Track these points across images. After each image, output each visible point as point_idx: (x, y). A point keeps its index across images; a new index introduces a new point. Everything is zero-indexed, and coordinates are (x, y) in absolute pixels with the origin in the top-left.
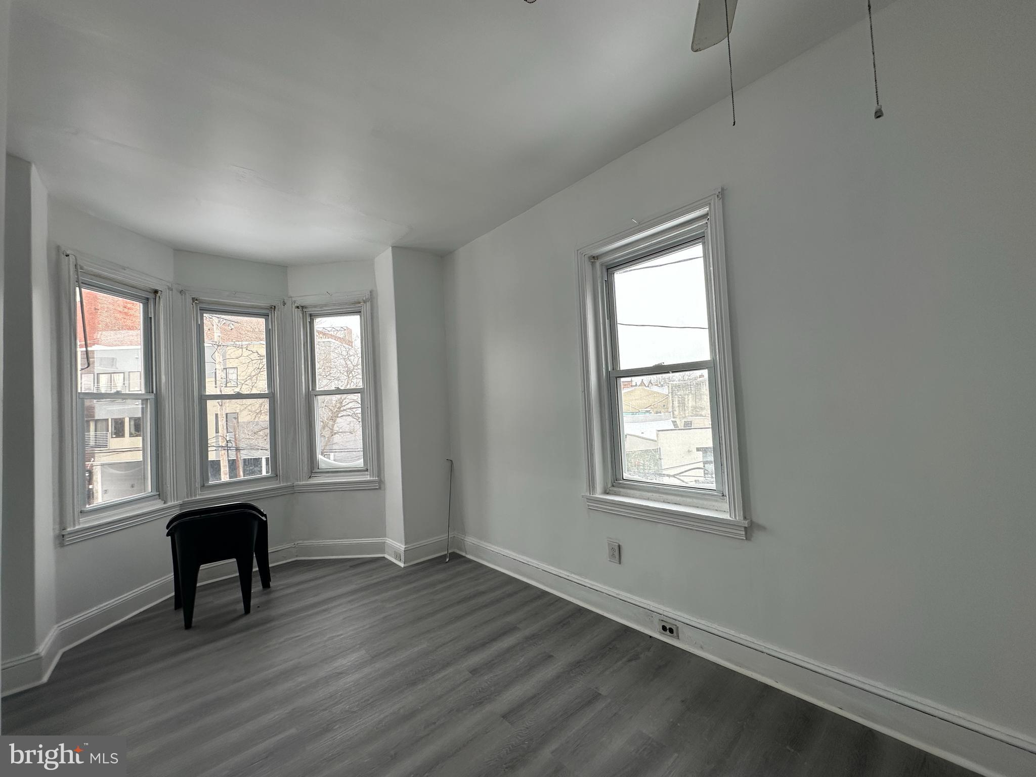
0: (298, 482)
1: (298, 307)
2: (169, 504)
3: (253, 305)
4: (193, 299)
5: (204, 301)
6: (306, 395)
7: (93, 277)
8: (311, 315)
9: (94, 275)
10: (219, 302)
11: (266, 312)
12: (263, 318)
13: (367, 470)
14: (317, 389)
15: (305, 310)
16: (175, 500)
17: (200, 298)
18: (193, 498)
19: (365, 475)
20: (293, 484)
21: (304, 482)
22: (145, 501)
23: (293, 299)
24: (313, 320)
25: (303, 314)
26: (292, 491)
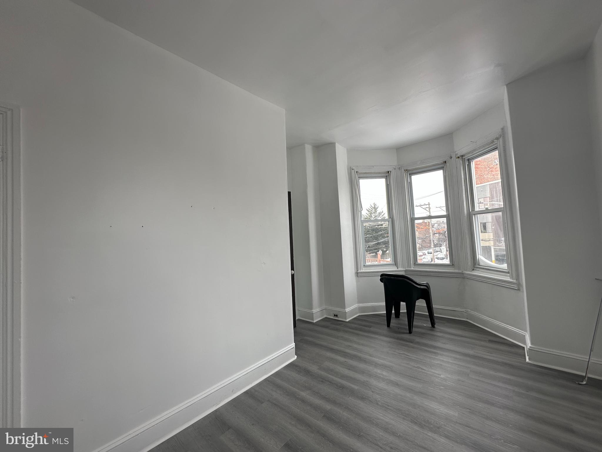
0: (465, 271)
1: (459, 157)
2: (399, 269)
3: (434, 164)
4: (405, 170)
5: (410, 170)
6: (467, 215)
7: (364, 174)
8: (468, 160)
9: (364, 173)
10: (417, 168)
11: (442, 166)
12: (441, 170)
13: (508, 273)
14: (476, 210)
15: (464, 158)
16: (402, 268)
17: (408, 169)
18: (410, 269)
19: (507, 276)
20: (462, 272)
21: (468, 272)
22: (390, 266)
23: (456, 153)
24: (470, 162)
25: (463, 161)
26: (462, 276)
